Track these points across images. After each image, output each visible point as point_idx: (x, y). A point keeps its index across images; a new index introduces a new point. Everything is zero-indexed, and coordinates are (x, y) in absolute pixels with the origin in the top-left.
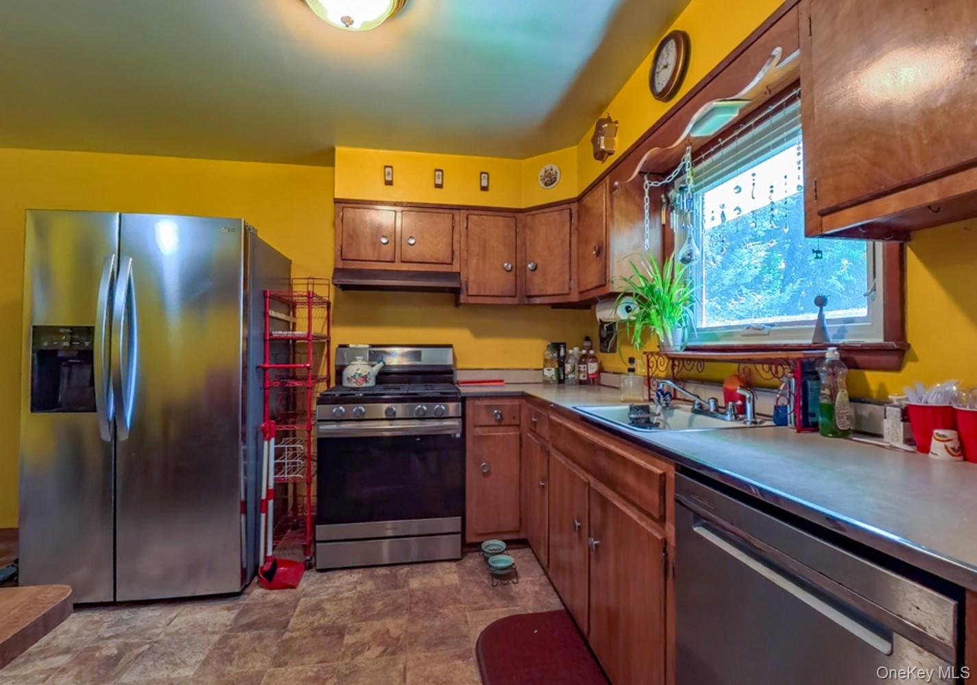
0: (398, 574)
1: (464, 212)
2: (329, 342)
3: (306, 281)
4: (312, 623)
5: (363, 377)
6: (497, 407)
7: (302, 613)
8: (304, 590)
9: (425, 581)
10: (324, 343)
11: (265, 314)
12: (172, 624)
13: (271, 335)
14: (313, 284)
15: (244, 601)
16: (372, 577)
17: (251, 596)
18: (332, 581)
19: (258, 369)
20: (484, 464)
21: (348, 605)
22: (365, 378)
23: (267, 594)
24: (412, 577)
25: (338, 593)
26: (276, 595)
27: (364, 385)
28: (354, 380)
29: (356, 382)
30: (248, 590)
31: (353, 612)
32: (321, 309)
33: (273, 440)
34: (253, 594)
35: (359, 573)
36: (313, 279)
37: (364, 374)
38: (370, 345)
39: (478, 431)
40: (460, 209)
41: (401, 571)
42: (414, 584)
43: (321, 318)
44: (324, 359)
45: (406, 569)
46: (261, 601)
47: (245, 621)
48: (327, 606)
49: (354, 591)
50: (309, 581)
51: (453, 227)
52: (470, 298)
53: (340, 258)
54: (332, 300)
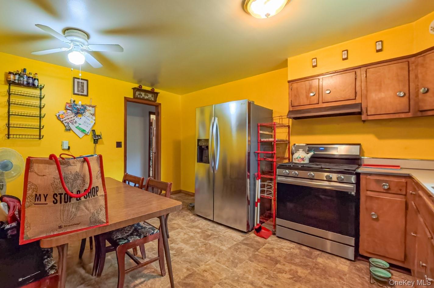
0: (313, 253)
1: (364, 69)
2: (289, 143)
3: (279, 118)
4: (268, 253)
5: (302, 159)
6: (386, 182)
7: (265, 248)
8: (269, 241)
9: (327, 262)
10: (287, 143)
11: (258, 132)
12: (226, 233)
13: (260, 140)
14: (282, 119)
15: (247, 235)
16: (299, 248)
17: (250, 235)
18: (281, 243)
19: (255, 153)
20: (373, 213)
21: (284, 254)
22: (303, 159)
23: (256, 237)
24: (320, 257)
25: (282, 248)
26: (258, 239)
27: (302, 162)
28: (297, 160)
29: (298, 161)
30: (250, 233)
31: (285, 258)
32: (285, 129)
33: (259, 180)
34: (251, 235)
35: (294, 244)
36: (282, 116)
37: (302, 157)
38: (306, 144)
39: (369, 193)
40: (360, 68)
41: (315, 252)
42: (320, 260)
43: (286, 132)
44: (287, 150)
45: (318, 252)
46: (253, 238)
47: (245, 242)
48: (275, 250)
49: (289, 250)
50: (272, 239)
51: (356, 79)
52: (369, 117)
53: (291, 106)
54: (290, 125)
